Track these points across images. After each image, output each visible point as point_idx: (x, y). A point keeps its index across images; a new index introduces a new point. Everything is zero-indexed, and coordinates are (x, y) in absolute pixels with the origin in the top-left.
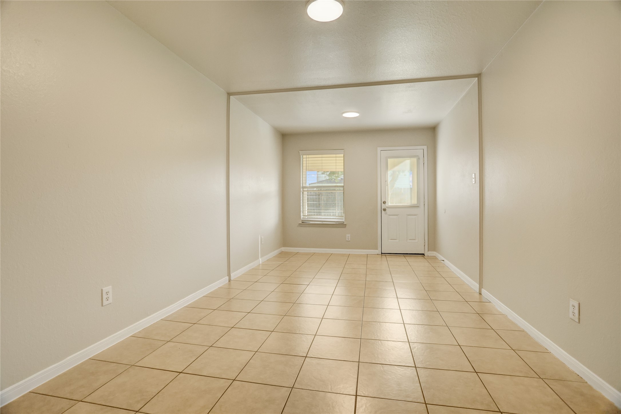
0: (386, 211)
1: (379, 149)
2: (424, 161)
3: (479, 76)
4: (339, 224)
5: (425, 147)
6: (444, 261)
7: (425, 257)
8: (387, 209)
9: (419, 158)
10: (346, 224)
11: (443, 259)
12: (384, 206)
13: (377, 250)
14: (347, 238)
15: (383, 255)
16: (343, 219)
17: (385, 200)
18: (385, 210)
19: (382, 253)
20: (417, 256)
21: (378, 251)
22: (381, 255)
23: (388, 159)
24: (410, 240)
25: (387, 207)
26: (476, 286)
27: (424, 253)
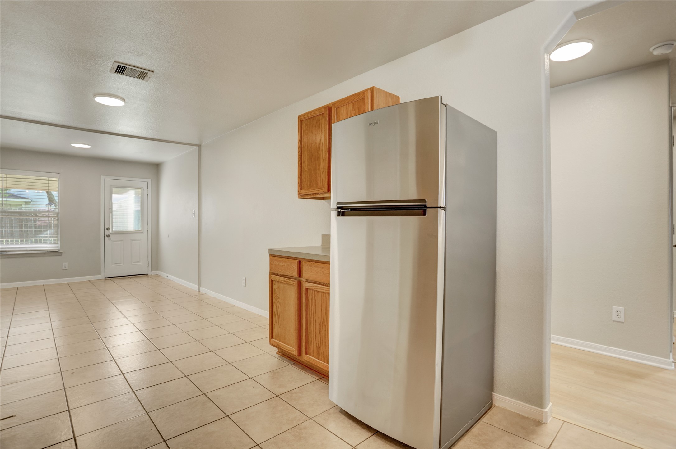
0: (110, 237)
1: (103, 177)
2: (148, 192)
3: (199, 146)
4: (52, 253)
5: (149, 181)
6: (167, 276)
7: (149, 276)
8: (110, 235)
9: (143, 190)
10: (62, 252)
11: (167, 275)
12: (107, 233)
13: (100, 275)
14: (63, 266)
15: (106, 280)
16: (58, 247)
17: (108, 227)
18: (108, 236)
19: (105, 278)
20: (142, 276)
21: (102, 276)
22: (104, 280)
23: (113, 188)
24: (134, 262)
25: (110, 233)
26: (196, 287)
27: (147, 273)
